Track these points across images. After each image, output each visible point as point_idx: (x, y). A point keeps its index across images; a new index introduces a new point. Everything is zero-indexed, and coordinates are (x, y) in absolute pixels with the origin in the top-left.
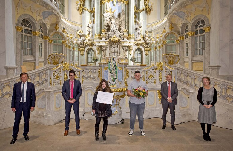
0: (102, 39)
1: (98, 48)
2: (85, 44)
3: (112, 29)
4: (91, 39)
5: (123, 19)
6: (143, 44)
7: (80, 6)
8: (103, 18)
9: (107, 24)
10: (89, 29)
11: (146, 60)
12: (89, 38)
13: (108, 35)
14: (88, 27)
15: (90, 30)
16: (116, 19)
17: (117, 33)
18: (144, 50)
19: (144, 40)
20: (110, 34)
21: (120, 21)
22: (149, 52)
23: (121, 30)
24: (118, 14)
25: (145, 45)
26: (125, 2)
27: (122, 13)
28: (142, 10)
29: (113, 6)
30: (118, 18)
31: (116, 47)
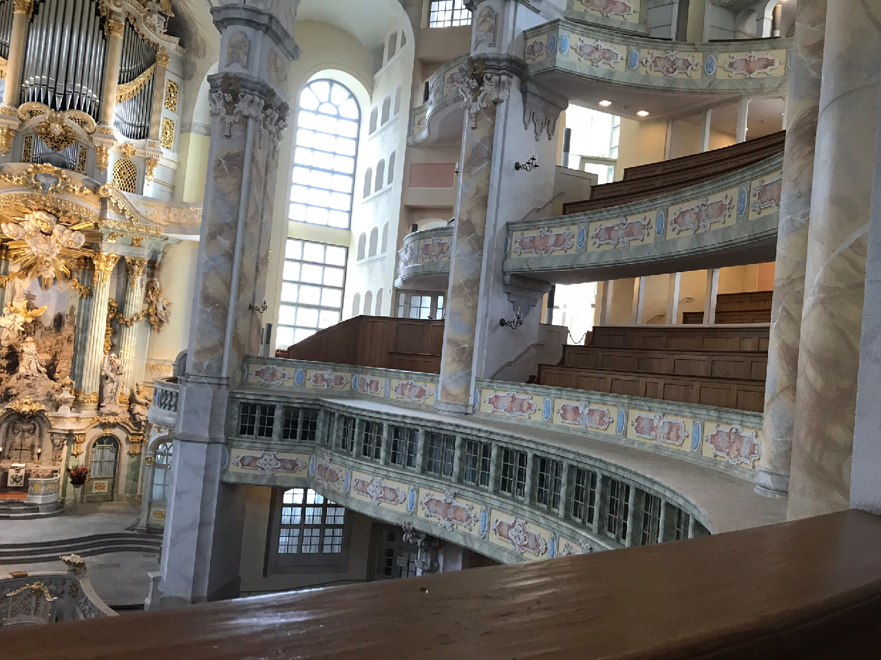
3: (22, 370)
5: (69, 340)
6: (124, 422)
11: (130, 469)
13: (8, 388)
16: (46, 333)
17: (38, 386)
18: (127, 439)
19: (130, 411)
20: (14, 385)
21: (57, 340)
22: (141, 447)
23: (56, 374)
24: (53, 316)
25: (129, 426)
26: (81, 290)
27: (67, 318)
28: (132, 320)
29: (40, 288)
30: (51, 330)
31: (28, 431)
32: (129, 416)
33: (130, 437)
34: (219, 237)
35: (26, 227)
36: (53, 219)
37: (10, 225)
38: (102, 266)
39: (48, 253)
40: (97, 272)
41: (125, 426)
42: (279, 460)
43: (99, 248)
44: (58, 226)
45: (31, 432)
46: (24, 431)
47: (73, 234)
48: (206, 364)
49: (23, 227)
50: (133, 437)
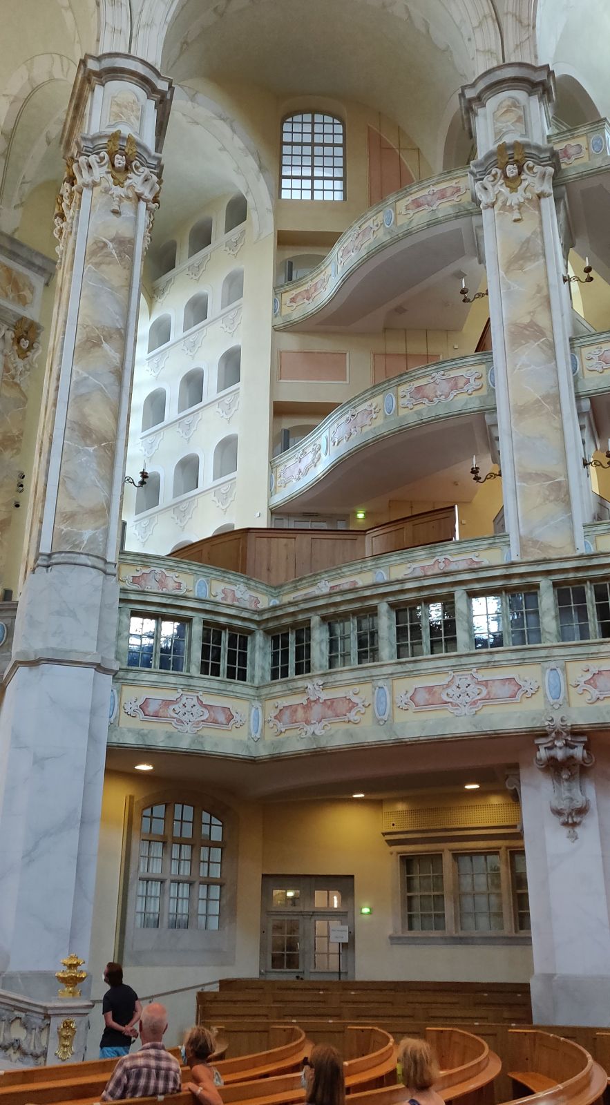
34: (105, 345)
42: (205, 706)
48: (87, 534)
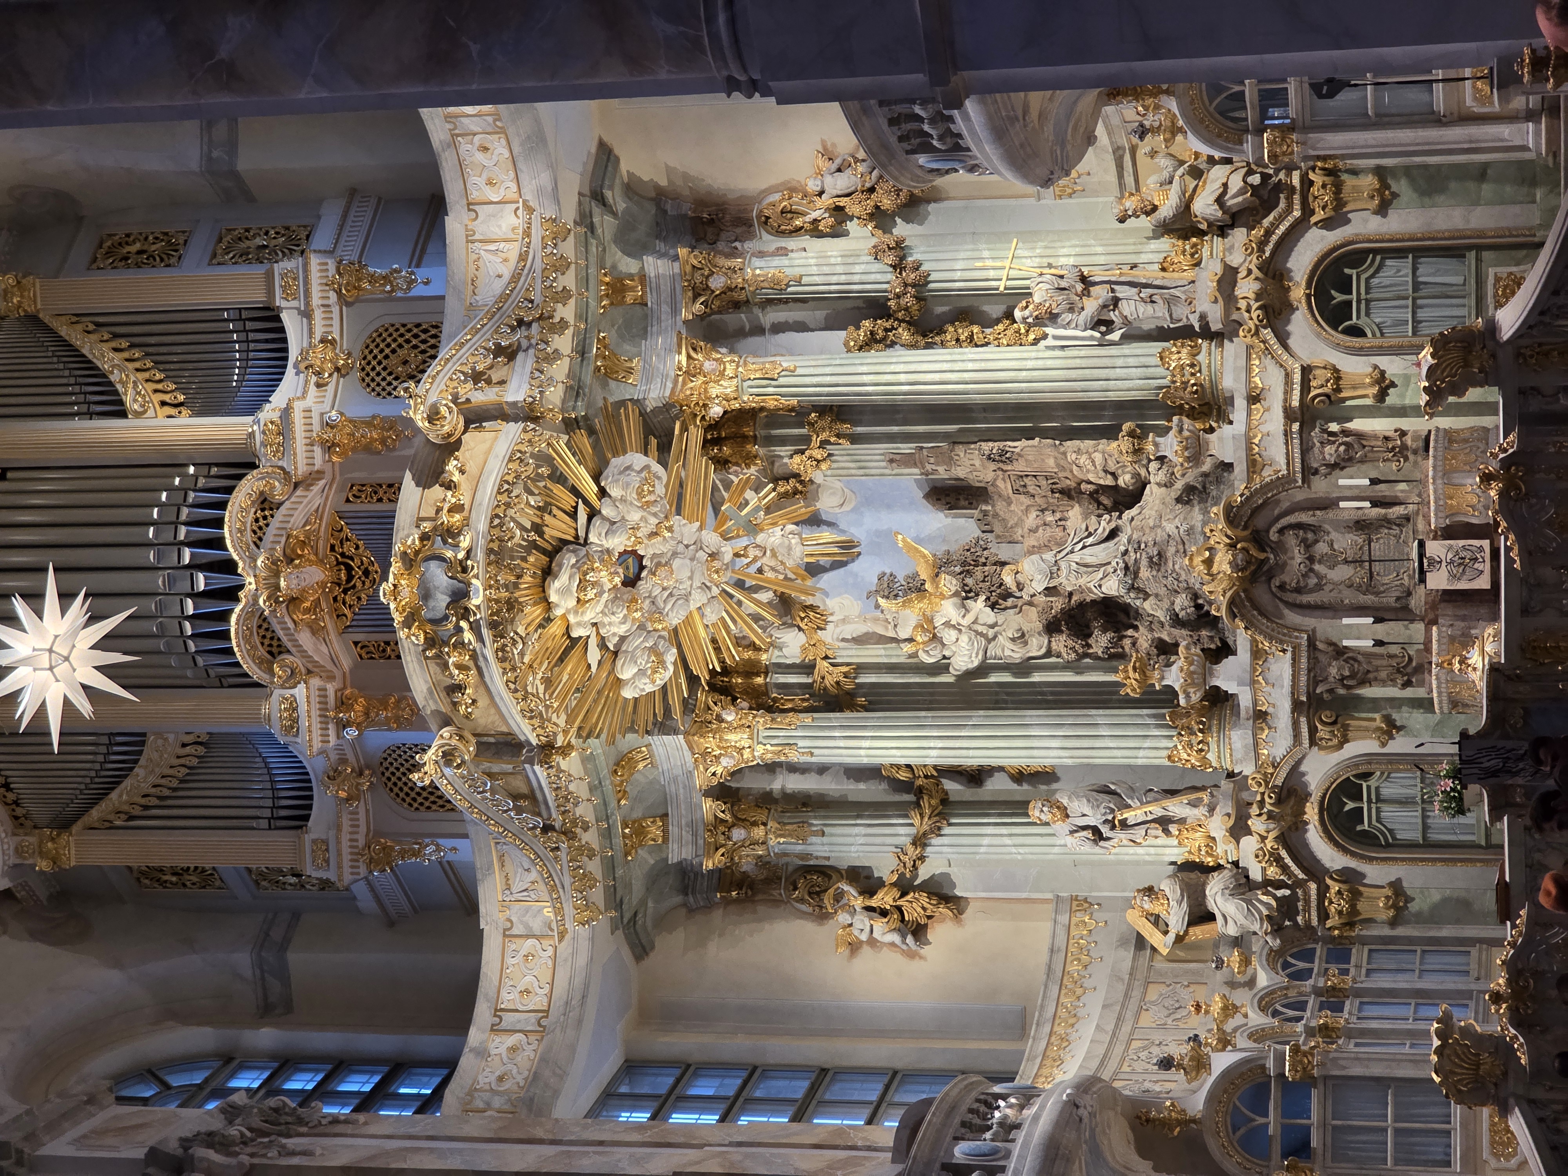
0: (1228, 686)
1: (1323, 732)
2: (1285, 869)
3: (1112, 587)
4: (1226, 807)
5: (1003, 458)
6: (1262, 244)
7: (884, 913)
8: (993, 678)
9: (1052, 628)
10: (1124, 824)
11: (1440, 199)
12: (1218, 826)
13: (1177, 621)
14: (1098, 835)
15: (1131, 816)
16: (998, 528)
17: (1160, 535)
19: (1222, 230)
20: (1166, 604)
21: (1016, 492)
22: (1354, 172)
23: (1121, 482)
24: (941, 515)
25: (1275, 225)
26: (824, 444)
27: (935, 471)
28: (898, 267)
29: (850, 566)
30: (985, 513)
31: (1308, 546)
32: (1239, 235)
33: (1320, 215)
35: (622, 630)
36: (569, 559)
37: (626, 672)
38: (727, 387)
39: (702, 556)
40: (748, 400)
41: (1274, 238)
43: (667, 407)
44: (592, 538)
45: (1310, 536)
46: (1311, 559)
47: (615, 492)
49: (623, 639)
50: (1316, 205)
